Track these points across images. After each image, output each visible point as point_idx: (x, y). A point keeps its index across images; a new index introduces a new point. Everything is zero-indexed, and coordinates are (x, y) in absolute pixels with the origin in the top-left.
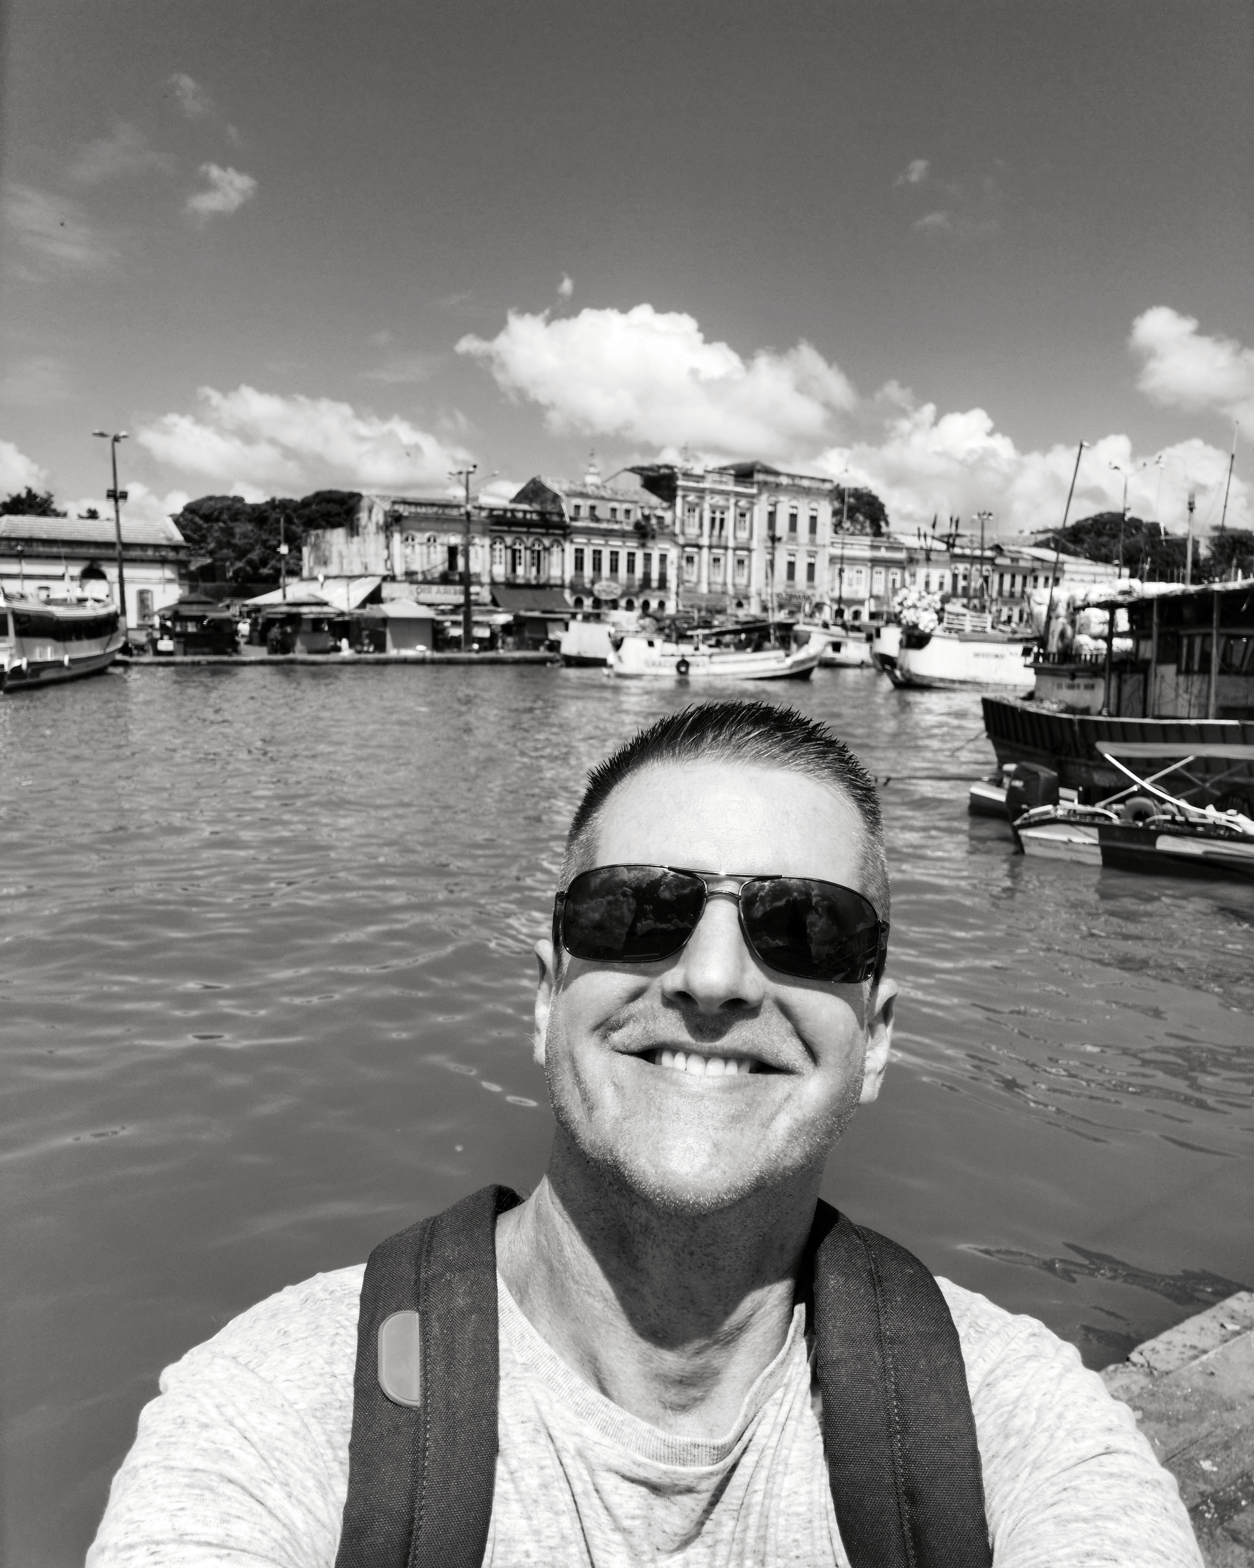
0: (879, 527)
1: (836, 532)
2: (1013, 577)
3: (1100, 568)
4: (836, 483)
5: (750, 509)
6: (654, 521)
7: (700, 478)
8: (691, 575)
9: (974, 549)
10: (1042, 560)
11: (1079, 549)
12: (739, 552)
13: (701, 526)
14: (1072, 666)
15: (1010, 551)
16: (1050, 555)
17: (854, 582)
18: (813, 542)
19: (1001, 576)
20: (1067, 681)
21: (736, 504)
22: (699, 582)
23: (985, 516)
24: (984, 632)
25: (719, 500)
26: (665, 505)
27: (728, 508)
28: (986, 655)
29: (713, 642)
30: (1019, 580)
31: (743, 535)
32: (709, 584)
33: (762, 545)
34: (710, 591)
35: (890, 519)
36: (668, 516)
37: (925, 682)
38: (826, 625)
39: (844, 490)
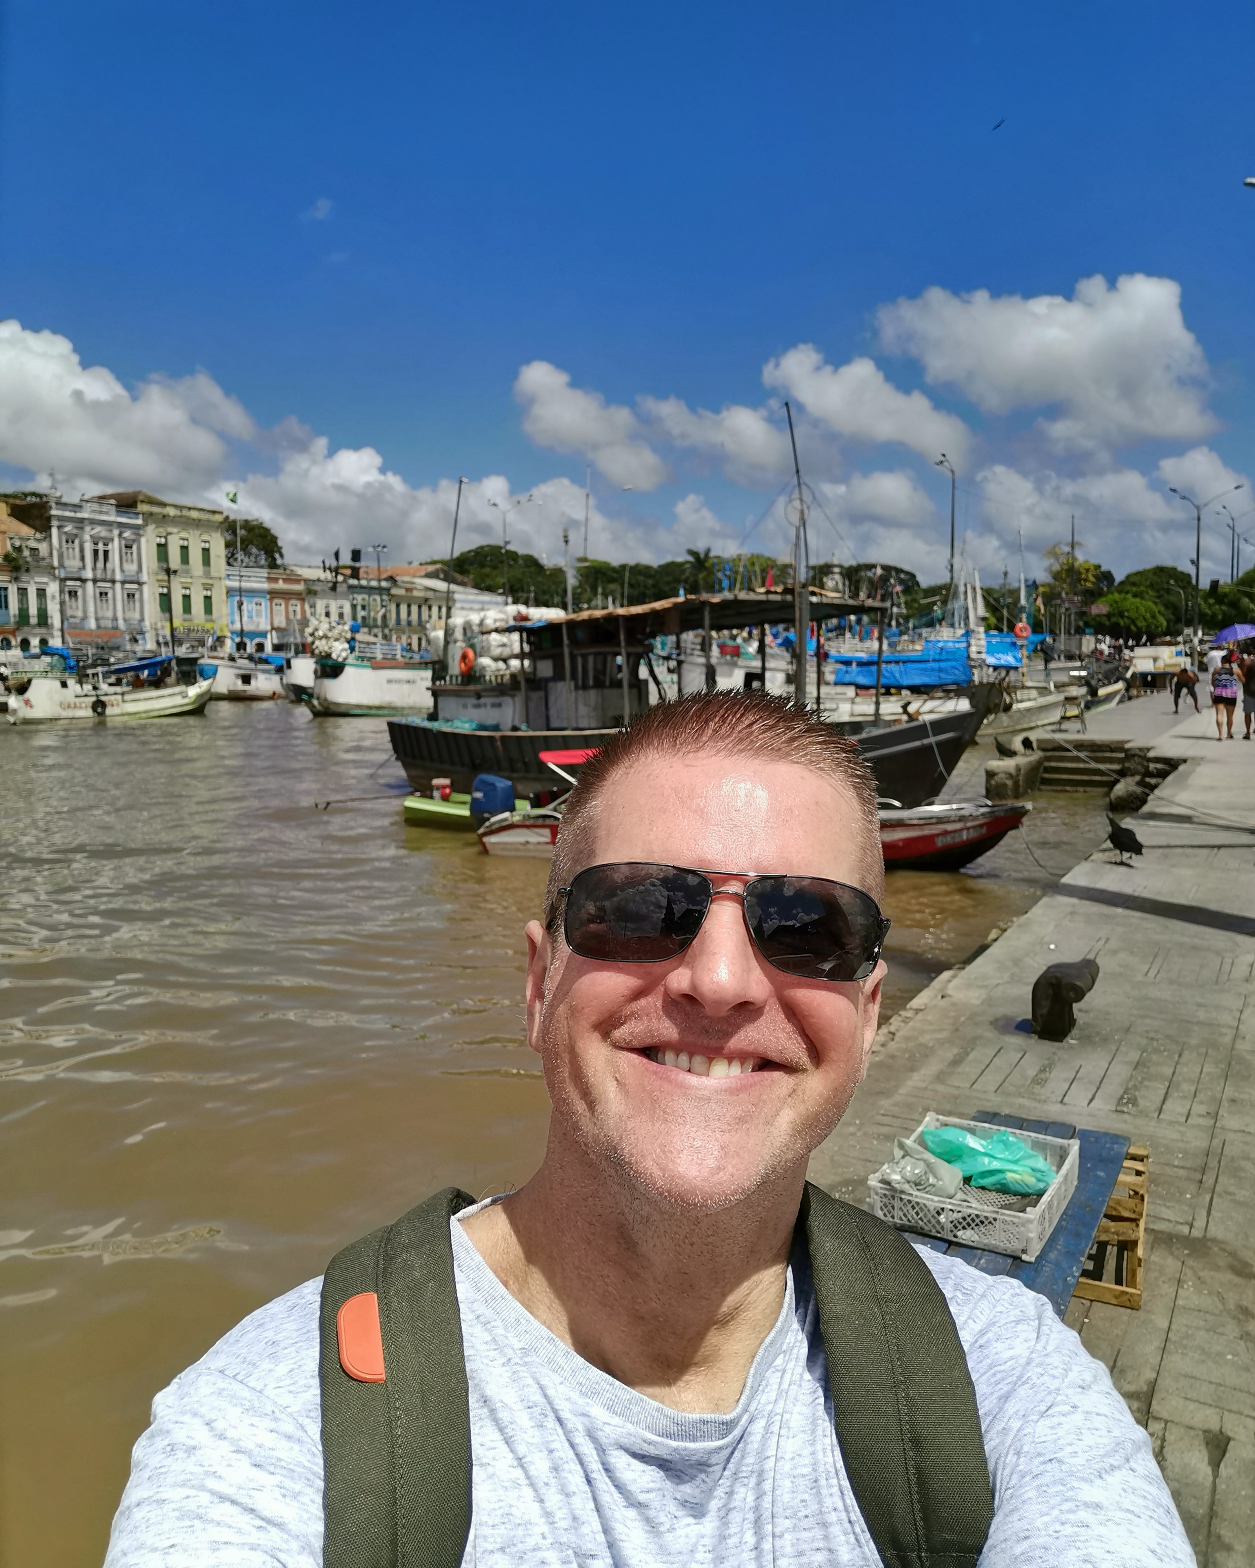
0: (274, 559)
1: (229, 564)
2: (409, 606)
3: (487, 597)
4: (225, 514)
5: (137, 541)
6: (26, 553)
7: (77, 507)
8: (75, 610)
9: (371, 580)
10: (435, 591)
11: (466, 580)
12: (127, 586)
13: (83, 558)
14: (479, 687)
15: (404, 582)
16: (440, 585)
17: (254, 614)
18: (207, 575)
19: (398, 606)
20: (473, 701)
21: (120, 535)
22: (85, 618)
23: (380, 548)
24: (394, 658)
25: (99, 530)
26: (38, 536)
27: (112, 540)
28: (398, 681)
29: (113, 679)
30: (415, 609)
31: (131, 568)
32: (97, 619)
33: (153, 578)
34: (99, 627)
35: (284, 551)
36: (43, 548)
37: (343, 710)
38: (232, 659)
39: (235, 522)
